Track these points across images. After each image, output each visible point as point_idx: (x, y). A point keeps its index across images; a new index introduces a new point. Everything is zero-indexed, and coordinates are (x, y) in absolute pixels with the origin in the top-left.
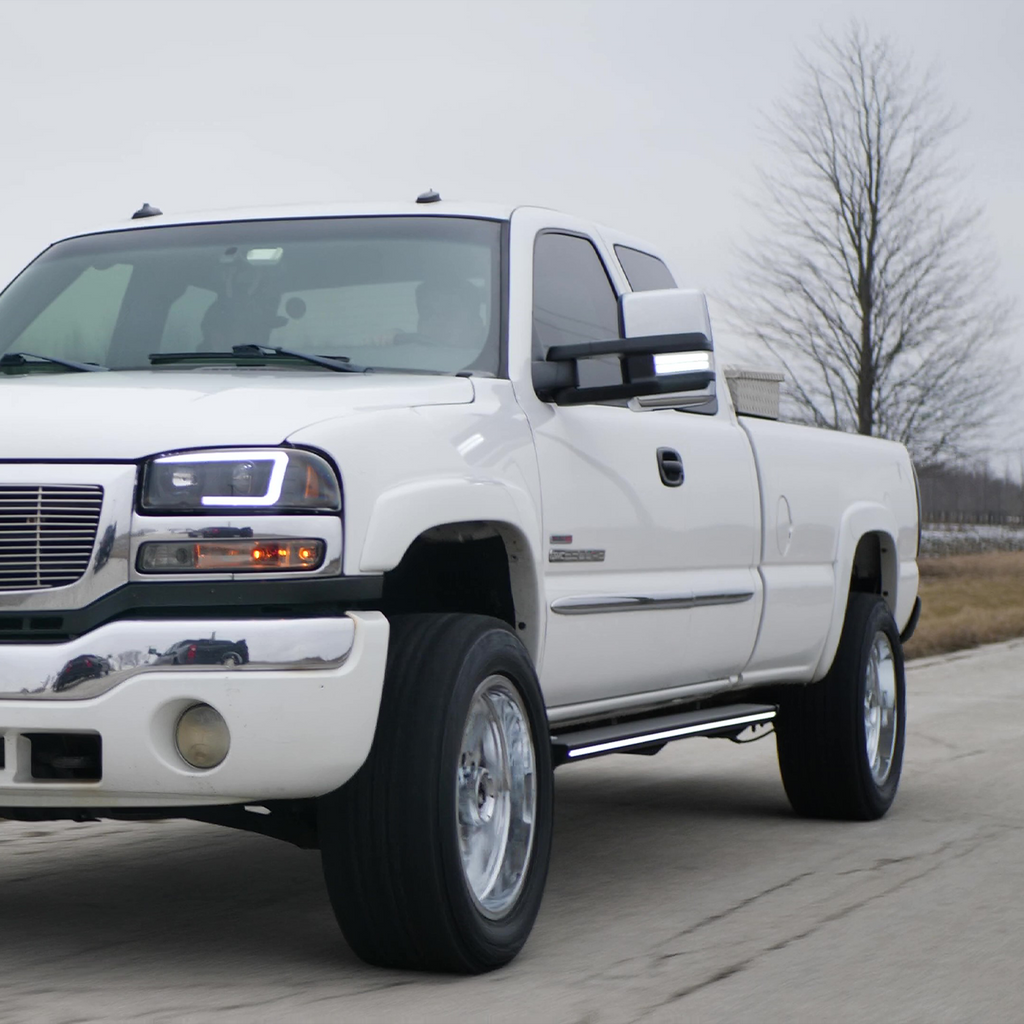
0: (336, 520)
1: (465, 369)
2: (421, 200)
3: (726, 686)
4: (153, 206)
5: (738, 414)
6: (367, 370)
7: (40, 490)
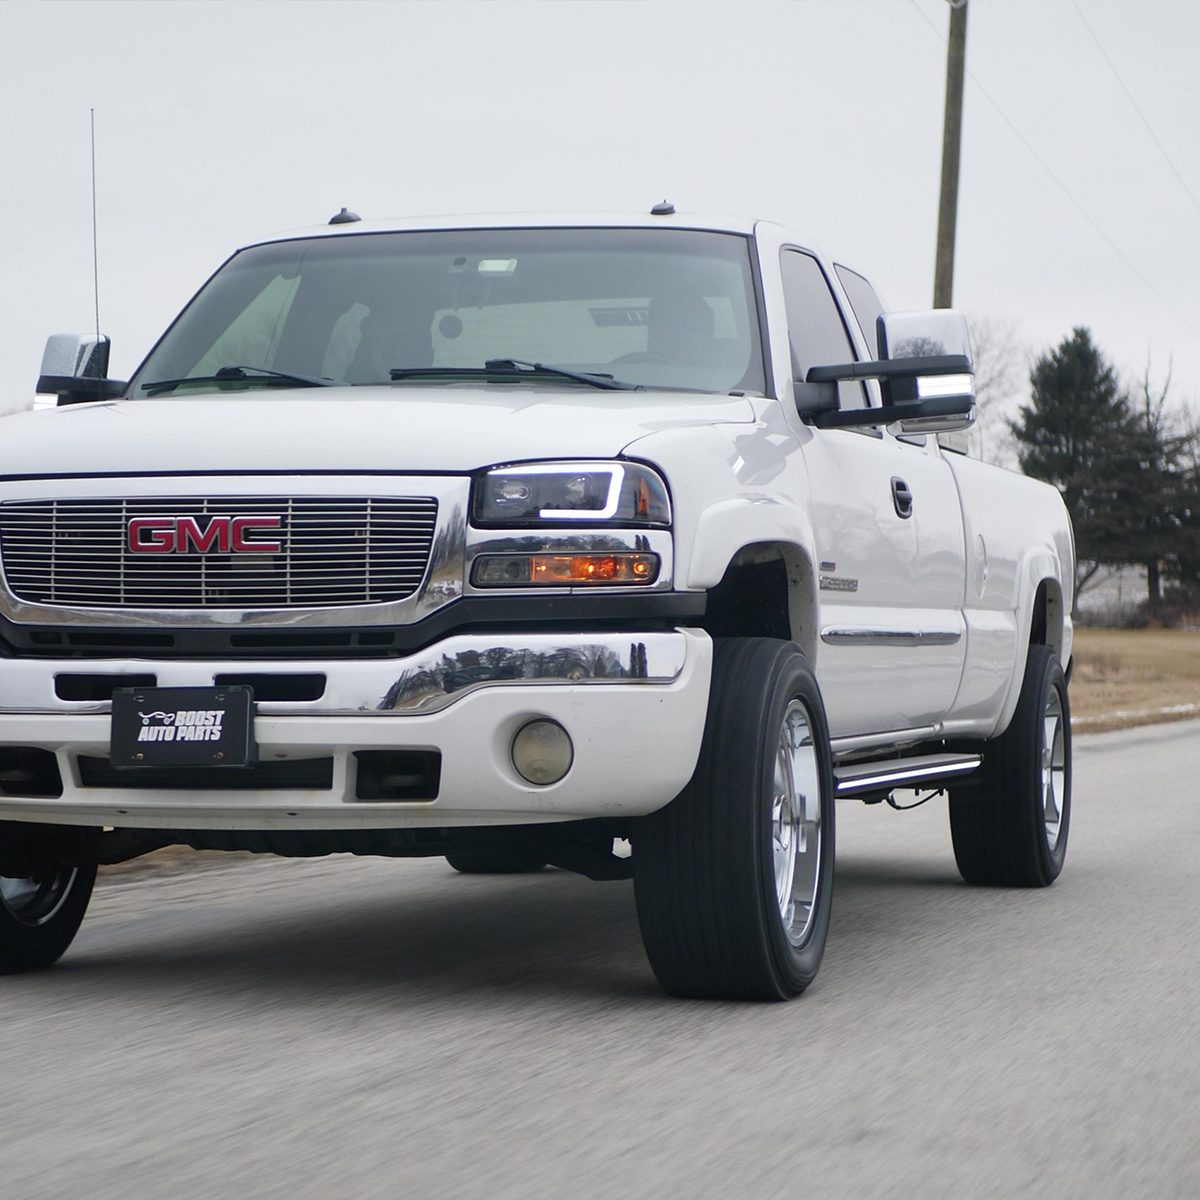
0: (667, 533)
1: (733, 388)
2: (656, 212)
3: (931, 733)
4: (351, 211)
5: (941, 447)
6: (637, 388)
7: (369, 501)
